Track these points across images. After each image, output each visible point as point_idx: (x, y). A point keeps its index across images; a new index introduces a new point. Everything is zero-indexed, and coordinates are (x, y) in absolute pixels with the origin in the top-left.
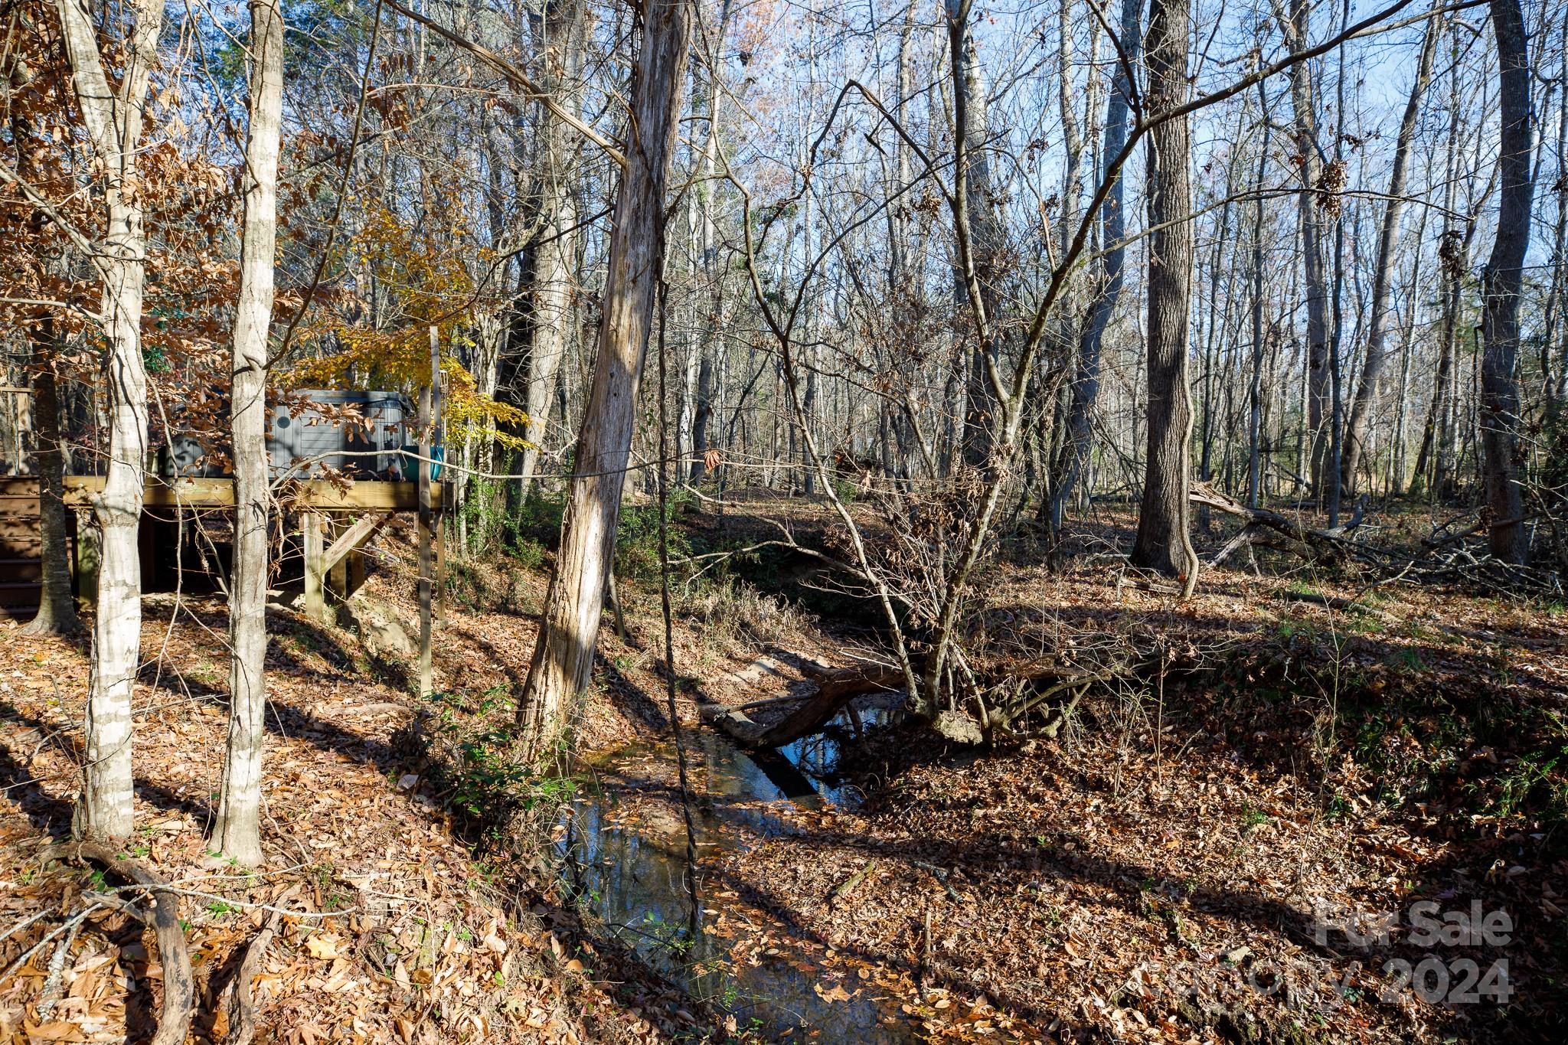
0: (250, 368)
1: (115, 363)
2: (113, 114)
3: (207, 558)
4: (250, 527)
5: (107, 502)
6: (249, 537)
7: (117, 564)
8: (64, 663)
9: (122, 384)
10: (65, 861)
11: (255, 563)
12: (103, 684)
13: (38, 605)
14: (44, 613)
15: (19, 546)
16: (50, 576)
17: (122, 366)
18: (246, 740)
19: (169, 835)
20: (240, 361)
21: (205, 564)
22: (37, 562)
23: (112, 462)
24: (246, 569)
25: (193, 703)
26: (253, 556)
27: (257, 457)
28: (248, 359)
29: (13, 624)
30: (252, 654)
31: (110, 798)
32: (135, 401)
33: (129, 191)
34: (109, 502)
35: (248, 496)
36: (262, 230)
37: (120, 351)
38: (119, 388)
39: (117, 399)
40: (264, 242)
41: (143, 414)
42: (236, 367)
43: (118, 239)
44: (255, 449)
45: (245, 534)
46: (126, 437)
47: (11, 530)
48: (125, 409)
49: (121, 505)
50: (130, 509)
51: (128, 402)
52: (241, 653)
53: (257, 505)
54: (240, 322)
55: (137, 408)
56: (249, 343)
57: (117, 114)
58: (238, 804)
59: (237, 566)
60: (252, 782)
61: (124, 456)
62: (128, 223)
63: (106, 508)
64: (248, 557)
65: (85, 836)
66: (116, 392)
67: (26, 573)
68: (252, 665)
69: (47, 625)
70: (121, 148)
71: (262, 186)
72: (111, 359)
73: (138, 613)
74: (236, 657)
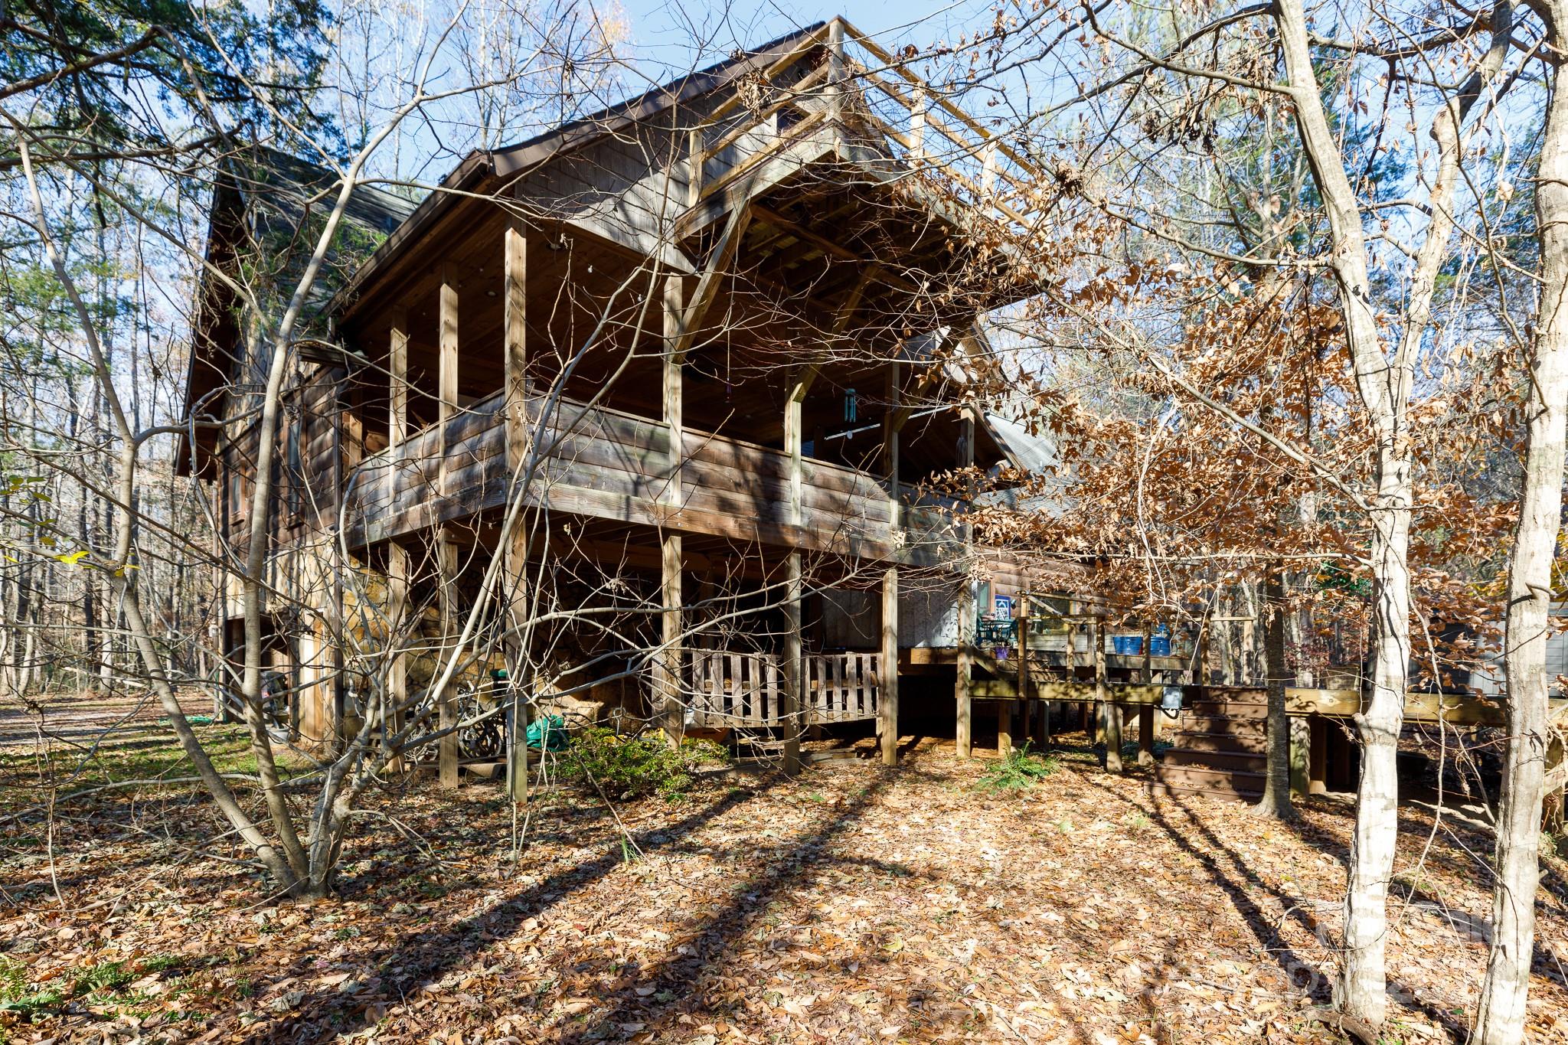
0: (1532, 597)
1: (1383, 602)
2: (1388, 383)
3: (1469, 782)
4: (1525, 757)
5: (1371, 723)
6: (1524, 767)
7: (1377, 778)
8: (1288, 845)
9: (1389, 619)
10: (1327, 1025)
11: (1530, 795)
12: (1362, 881)
13: (1262, 792)
14: (1268, 801)
15: (1247, 743)
16: (1274, 771)
17: (1389, 602)
18: (1512, 973)
19: (1419, 1037)
20: (1519, 589)
21: (1466, 787)
22: (1262, 758)
23: (1377, 688)
24: (1518, 799)
25: (1413, 909)
26: (1528, 787)
27: (1536, 686)
28: (1530, 587)
29: (1245, 804)
30: (1522, 887)
31: (1365, 983)
32: (1399, 633)
33: (1400, 447)
34: (1372, 723)
35: (1524, 726)
36: (1550, 454)
37: (1388, 590)
38: (1386, 622)
39: (1383, 632)
40: (1554, 466)
41: (1406, 644)
42: (1514, 597)
43: (1390, 491)
44: (1535, 678)
45: (1519, 765)
46: (1391, 665)
47: (1241, 729)
48: (1391, 641)
49: (1383, 726)
50: (1391, 731)
51: (1394, 634)
52: (1509, 882)
53: (1535, 735)
54: (1520, 551)
55: (1401, 640)
56: (1530, 571)
57: (1392, 380)
58: (1498, 1033)
59: (1507, 795)
60: (1515, 1017)
61: (1387, 682)
62: (1399, 475)
63: (1369, 728)
64: (1521, 788)
65: (1343, 1008)
66: (1382, 626)
67: (1252, 765)
68: (1522, 897)
69: (1270, 810)
70: (1394, 410)
71: (1551, 410)
72: (1379, 598)
73: (1395, 824)
74: (1503, 886)
